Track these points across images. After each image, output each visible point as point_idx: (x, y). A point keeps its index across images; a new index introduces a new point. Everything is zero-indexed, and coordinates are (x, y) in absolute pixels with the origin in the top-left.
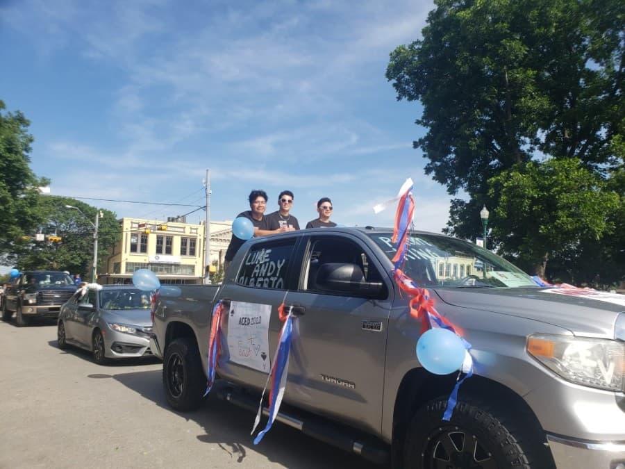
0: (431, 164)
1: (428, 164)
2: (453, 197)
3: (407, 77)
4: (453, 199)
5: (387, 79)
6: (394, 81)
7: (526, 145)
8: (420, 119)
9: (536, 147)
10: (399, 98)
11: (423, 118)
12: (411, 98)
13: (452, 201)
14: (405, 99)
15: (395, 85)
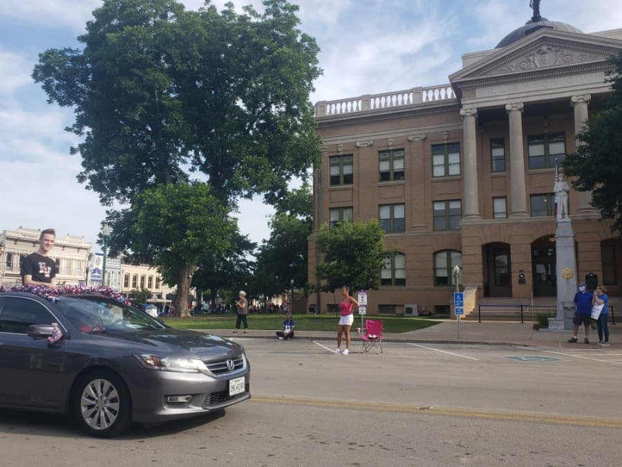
0: (85, 172)
1: (81, 173)
2: (108, 208)
3: (56, 82)
4: (109, 210)
5: (34, 80)
6: (41, 84)
7: (186, 165)
8: (71, 127)
9: (198, 167)
10: (50, 102)
11: (74, 126)
12: (62, 103)
13: (107, 212)
14: (56, 103)
15: (43, 87)
